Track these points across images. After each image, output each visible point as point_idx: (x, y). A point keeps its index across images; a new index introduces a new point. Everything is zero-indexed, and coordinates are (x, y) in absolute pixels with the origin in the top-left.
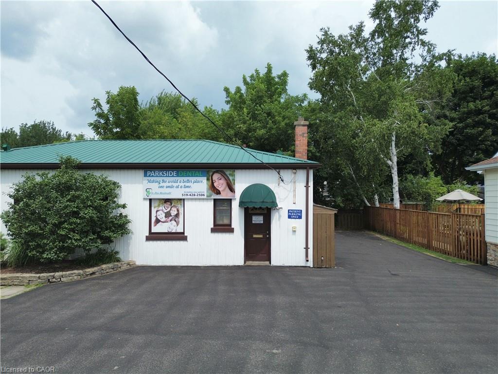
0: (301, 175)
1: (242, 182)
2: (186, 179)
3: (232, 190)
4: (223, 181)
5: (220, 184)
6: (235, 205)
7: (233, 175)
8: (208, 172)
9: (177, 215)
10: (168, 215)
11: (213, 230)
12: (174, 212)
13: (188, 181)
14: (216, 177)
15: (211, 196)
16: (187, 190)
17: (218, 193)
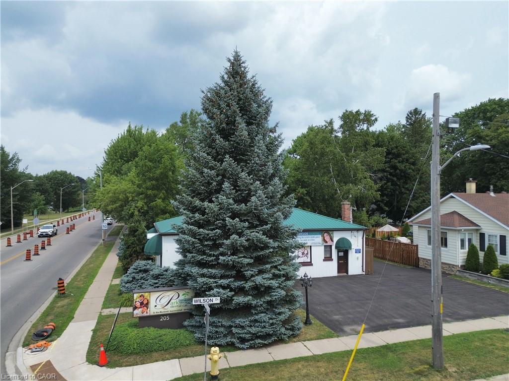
0: (361, 233)
1: (337, 237)
2: (312, 236)
3: (332, 241)
4: (328, 237)
5: (327, 238)
6: (333, 248)
7: (332, 234)
8: (322, 233)
9: (307, 254)
10: (303, 253)
11: (324, 260)
12: (306, 252)
13: (313, 237)
14: (325, 234)
15: (323, 244)
16: (313, 241)
17: (326, 242)
